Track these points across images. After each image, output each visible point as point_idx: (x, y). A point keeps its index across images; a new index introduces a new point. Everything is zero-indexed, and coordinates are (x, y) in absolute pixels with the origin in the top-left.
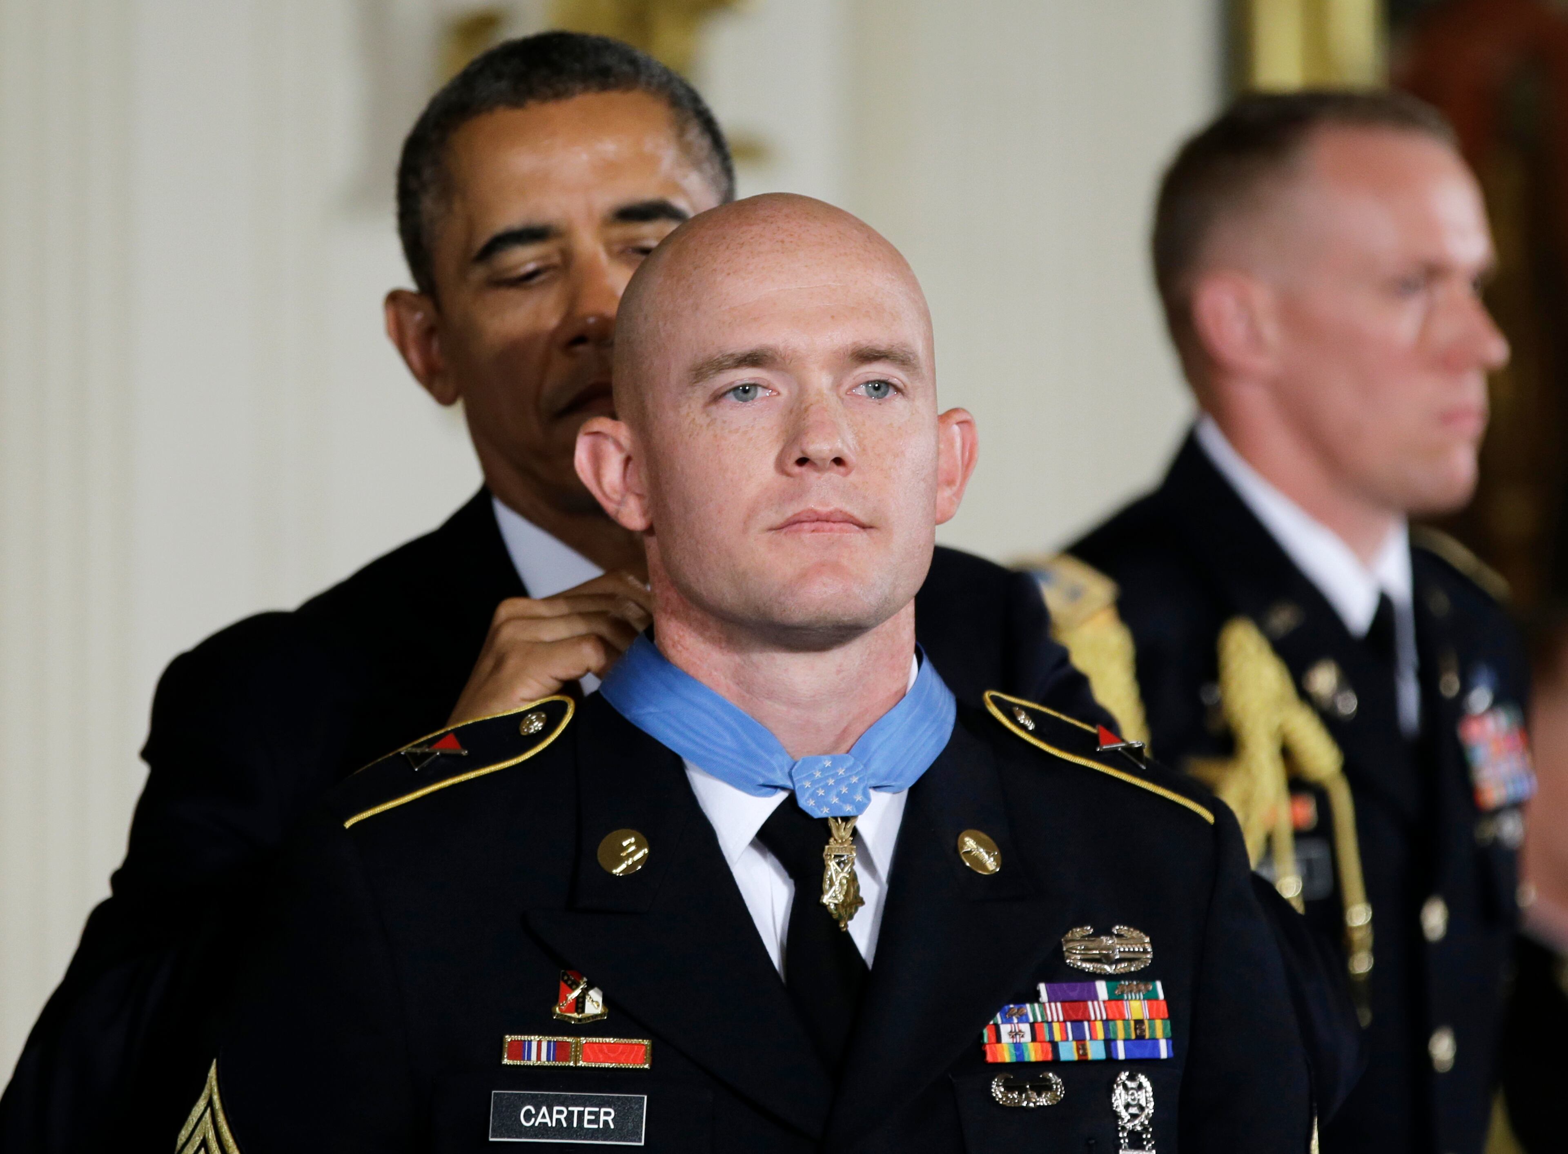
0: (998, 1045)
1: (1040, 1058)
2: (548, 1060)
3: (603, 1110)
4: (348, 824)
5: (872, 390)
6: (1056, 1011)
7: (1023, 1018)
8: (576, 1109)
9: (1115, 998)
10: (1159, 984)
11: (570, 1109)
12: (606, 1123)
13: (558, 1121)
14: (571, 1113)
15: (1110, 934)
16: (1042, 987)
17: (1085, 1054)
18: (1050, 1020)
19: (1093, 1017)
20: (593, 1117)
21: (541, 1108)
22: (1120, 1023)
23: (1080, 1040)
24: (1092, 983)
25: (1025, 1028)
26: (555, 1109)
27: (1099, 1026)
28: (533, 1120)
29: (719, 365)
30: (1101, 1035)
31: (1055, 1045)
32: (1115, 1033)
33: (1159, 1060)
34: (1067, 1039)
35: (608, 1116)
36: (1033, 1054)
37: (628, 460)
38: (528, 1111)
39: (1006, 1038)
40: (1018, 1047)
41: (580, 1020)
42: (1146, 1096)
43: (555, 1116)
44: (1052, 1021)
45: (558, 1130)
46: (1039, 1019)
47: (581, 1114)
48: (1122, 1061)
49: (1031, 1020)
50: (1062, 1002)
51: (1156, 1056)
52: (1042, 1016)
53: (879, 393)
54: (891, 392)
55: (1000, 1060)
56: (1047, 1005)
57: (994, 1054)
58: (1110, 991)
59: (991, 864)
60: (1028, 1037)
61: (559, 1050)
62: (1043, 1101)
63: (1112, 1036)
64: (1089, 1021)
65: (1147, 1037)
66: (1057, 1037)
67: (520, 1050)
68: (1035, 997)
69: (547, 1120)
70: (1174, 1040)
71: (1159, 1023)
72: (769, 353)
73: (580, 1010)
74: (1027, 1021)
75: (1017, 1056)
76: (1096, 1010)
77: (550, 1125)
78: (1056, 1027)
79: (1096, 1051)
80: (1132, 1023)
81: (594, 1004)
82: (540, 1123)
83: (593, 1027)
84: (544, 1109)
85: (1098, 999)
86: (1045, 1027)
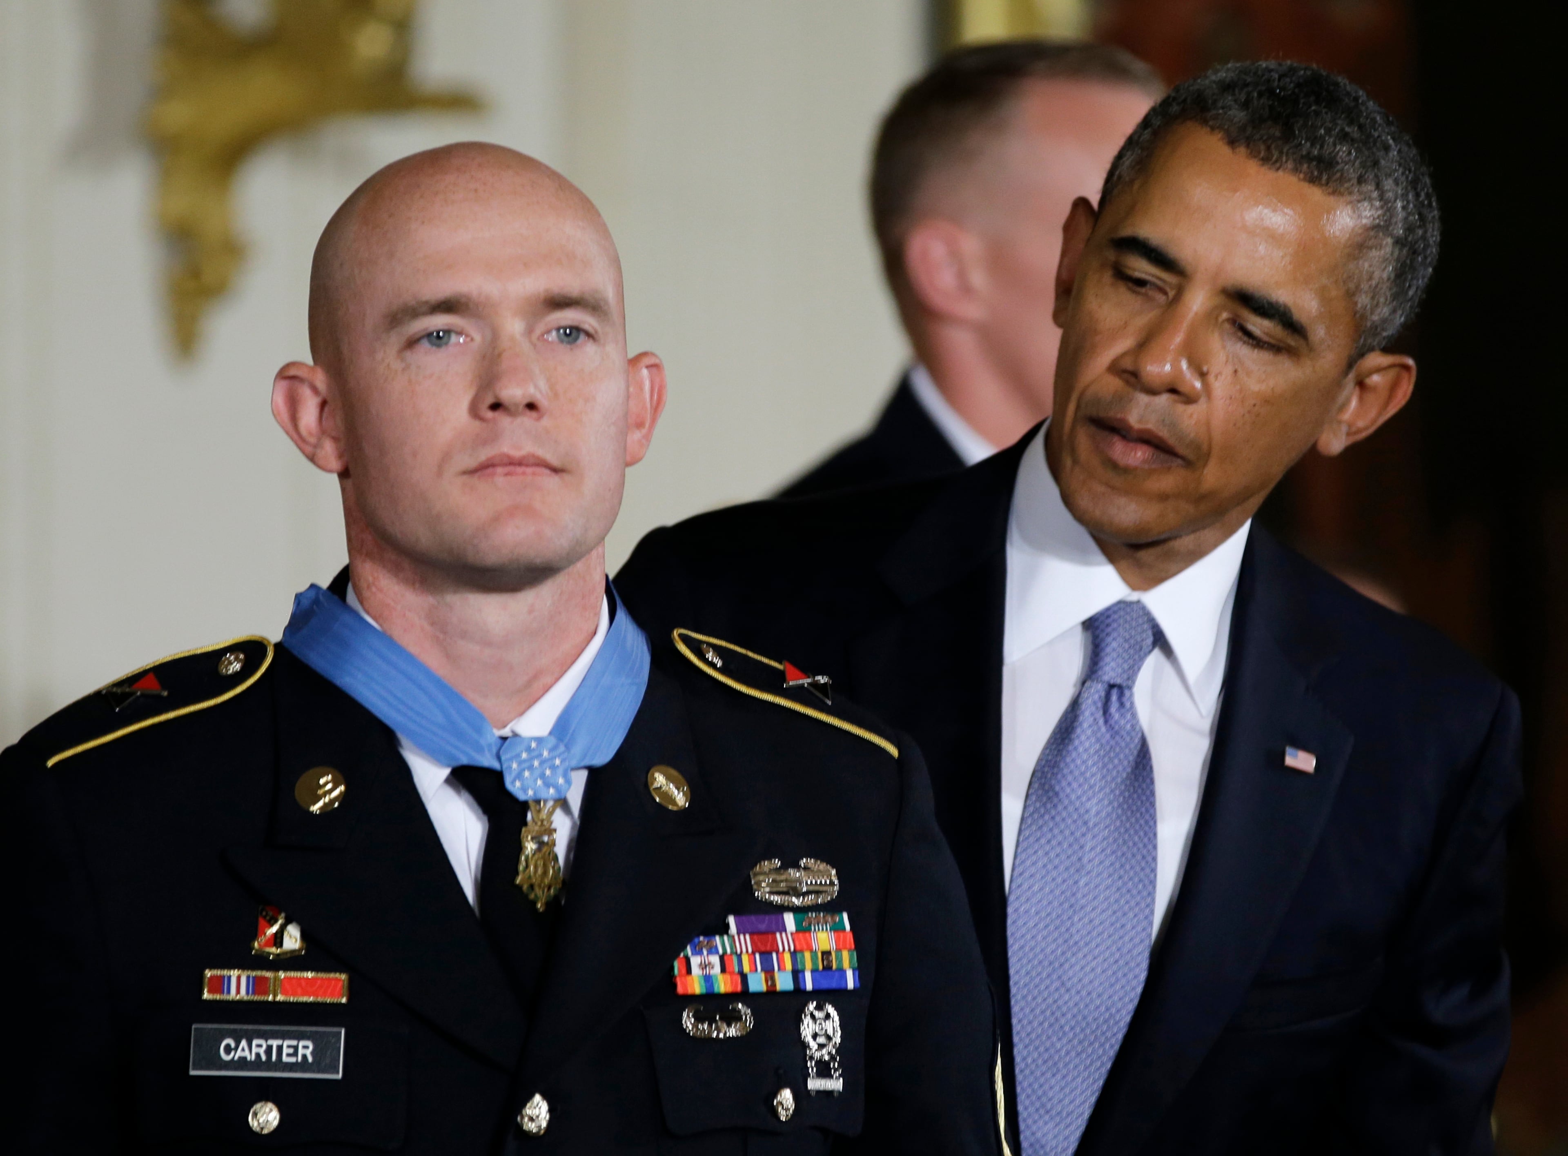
0: (689, 978)
1: (730, 989)
2: (248, 993)
3: (302, 1043)
4: (50, 763)
5: (563, 337)
6: (745, 943)
7: (712, 950)
8: (275, 1043)
9: (803, 929)
10: (845, 916)
11: (270, 1042)
12: (304, 1055)
13: (258, 1055)
14: (269, 1048)
15: (797, 866)
16: (731, 920)
17: (774, 984)
18: (739, 951)
19: (781, 948)
20: (291, 1050)
21: (240, 1042)
22: (807, 955)
23: (769, 971)
24: (780, 916)
25: (715, 960)
26: (255, 1042)
27: (787, 957)
28: (232, 1053)
29: (414, 311)
30: (789, 965)
31: (744, 977)
32: (804, 965)
33: (845, 990)
34: (756, 970)
35: (306, 1049)
36: (722, 985)
37: (323, 404)
38: (228, 1045)
39: (696, 970)
41: (278, 955)
42: (833, 1026)
43: (254, 1050)
44: (741, 953)
45: (257, 1064)
47: (280, 1048)
48: (810, 992)
49: (721, 951)
50: (751, 934)
51: (843, 986)
52: (731, 949)
53: (570, 339)
54: (582, 337)
55: (690, 992)
57: (685, 986)
58: (798, 923)
59: (680, 799)
60: (717, 969)
61: (258, 985)
62: (732, 1032)
63: (800, 967)
64: (777, 952)
65: (834, 967)
66: (746, 968)
67: (219, 985)
68: (724, 929)
69: (247, 1053)
70: (861, 970)
71: (845, 954)
72: (463, 300)
73: (278, 945)
74: (717, 953)
75: (707, 988)
76: (784, 941)
77: (249, 1059)
78: (745, 959)
79: (784, 982)
80: (820, 954)
81: (293, 939)
82: (240, 1058)
83: (291, 962)
84: (244, 1043)
85: (786, 931)
86: (735, 959)
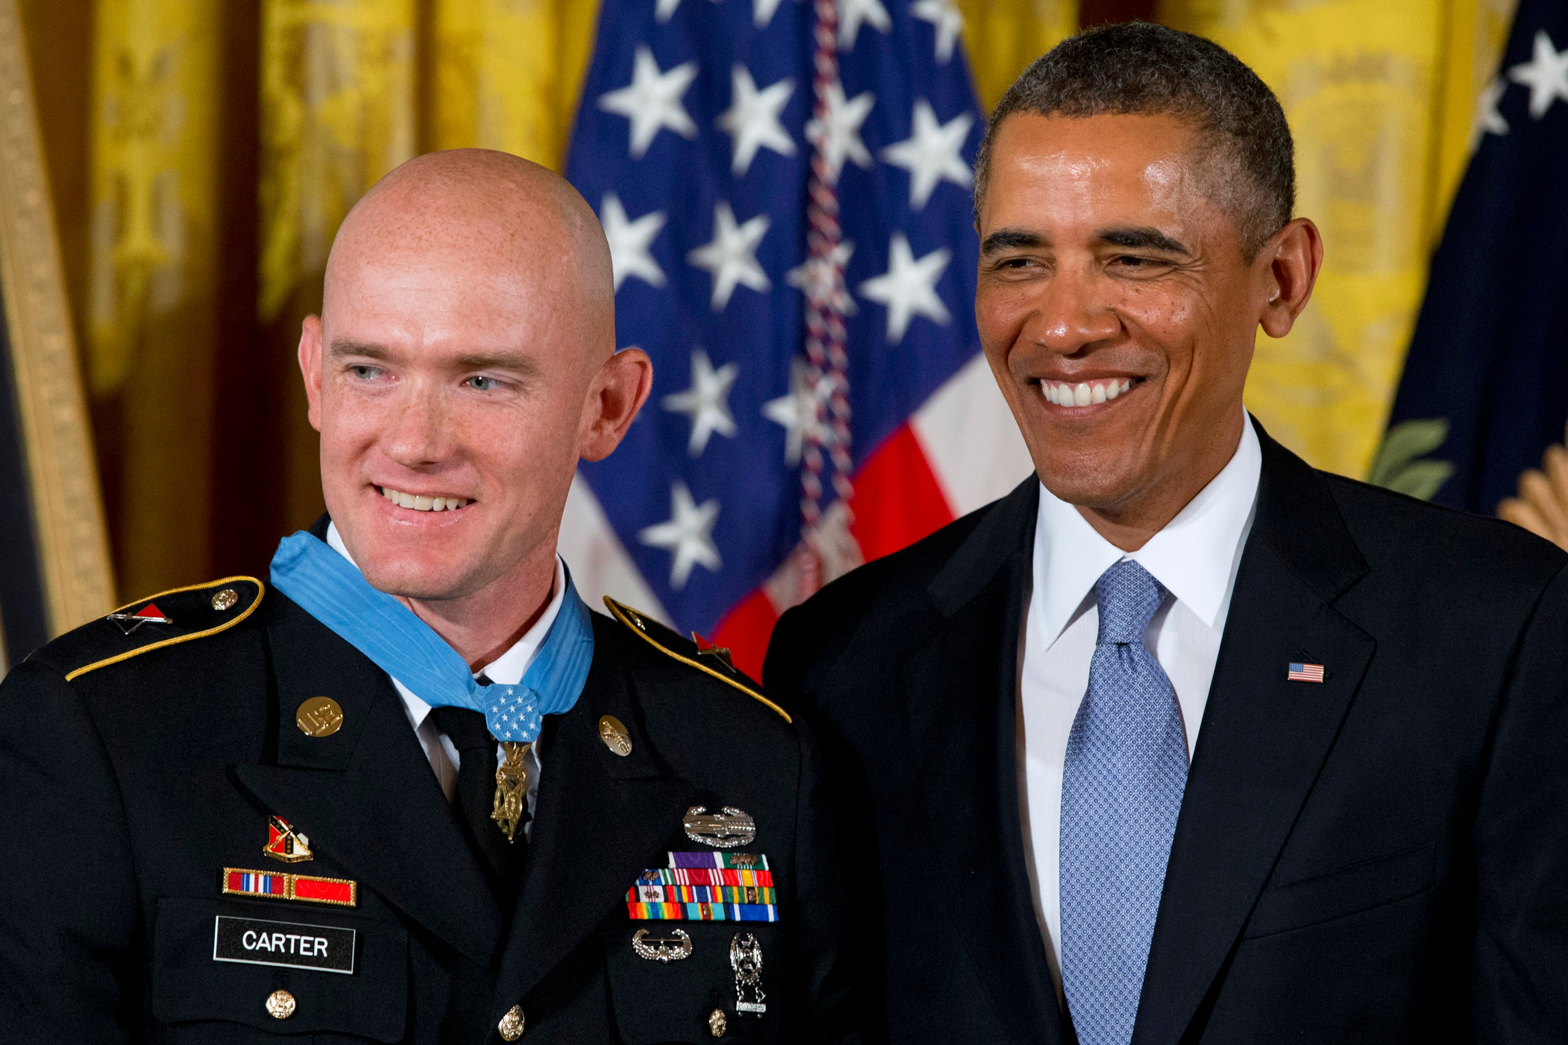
0: (638, 906)
1: (672, 917)
2: (265, 891)
3: (317, 940)
4: (68, 679)
6: (683, 877)
7: (657, 882)
8: (294, 938)
9: (730, 868)
10: (764, 858)
11: (288, 936)
12: (320, 951)
13: (277, 946)
14: (288, 941)
15: (720, 813)
16: (671, 855)
17: (709, 915)
18: (678, 884)
19: (713, 883)
20: (308, 946)
21: (261, 934)
22: (735, 890)
23: (703, 902)
24: (710, 855)
25: (659, 889)
26: (275, 935)
27: (719, 890)
28: (254, 945)
30: (720, 899)
31: (683, 906)
32: (733, 900)
33: (767, 924)
34: (693, 901)
35: (321, 945)
36: (666, 913)
38: (250, 936)
39: (644, 899)
40: (654, 905)
41: (289, 859)
42: (756, 954)
43: (274, 942)
44: (681, 885)
45: (276, 955)
46: (670, 883)
47: (297, 942)
49: (663, 883)
50: (688, 869)
51: (765, 920)
52: (672, 880)
55: (640, 917)
56: (675, 871)
57: (635, 912)
58: (726, 863)
59: (626, 749)
60: (661, 899)
61: (274, 884)
62: (675, 955)
63: (729, 901)
64: (710, 886)
65: (758, 902)
66: (685, 899)
67: (238, 882)
68: (665, 864)
69: (267, 945)
70: (780, 907)
71: (766, 891)
73: (289, 851)
74: (660, 884)
75: (654, 915)
76: (715, 877)
77: (269, 949)
78: (684, 890)
79: (717, 913)
80: (745, 890)
81: (301, 846)
82: (260, 949)
83: (302, 867)
84: (264, 935)
85: (716, 868)
86: (675, 890)
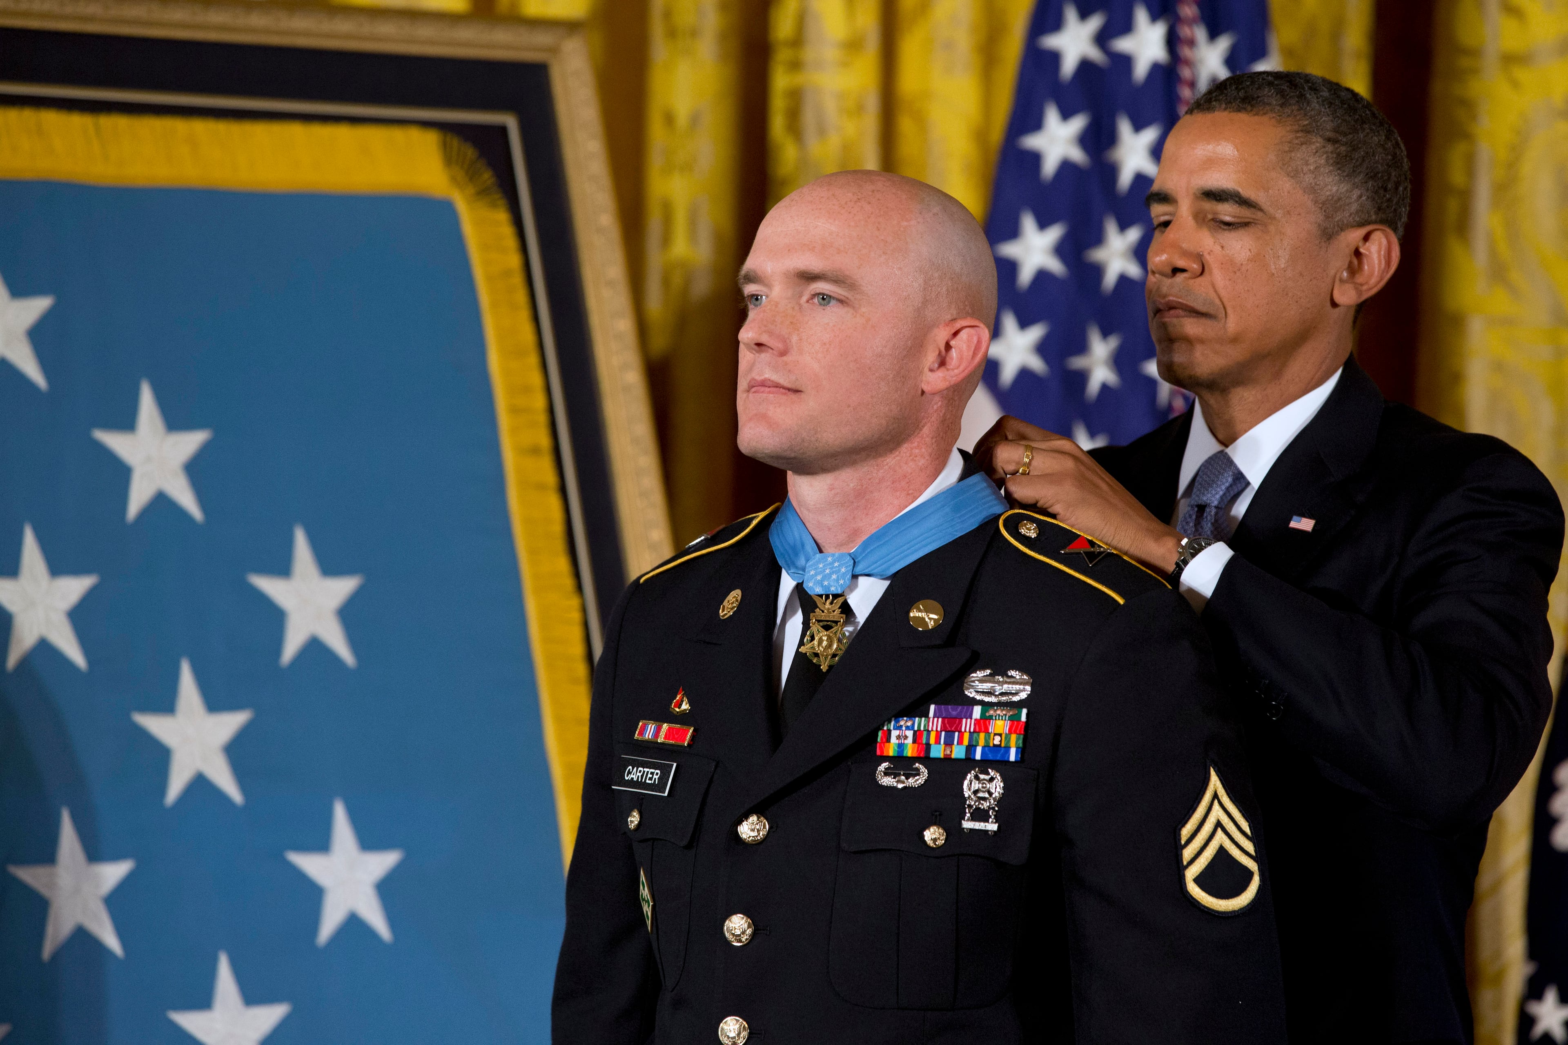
0: (887, 744)
1: (915, 755)
5: (821, 300)
6: (936, 724)
7: (910, 727)
8: (646, 770)
10: (1025, 711)
12: (655, 780)
13: (638, 778)
15: (1004, 674)
16: (932, 708)
17: (950, 754)
18: (930, 729)
19: (963, 730)
21: (634, 768)
22: (983, 736)
23: (949, 744)
24: (971, 707)
25: (910, 734)
27: (966, 736)
28: (629, 776)
30: (966, 742)
31: (928, 745)
32: (978, 742)
33: (1007, 761)
35: (657, 775)
36: (910, 751)
39: (894, 740)
40: (901, 746)
42: (996, 786)
43: (638, 774)
44: (932, 730)
46: (922, 728)
48: (977, 761)
49: (916, 728)
50: (943, 719)
51: (1006, 759)
52: (925, 727)
53: (825, 302)
55: (886, 754)
56: (931, 720)
57: (882, 750)
58: (983, 713)
60: (910, 740)
62: (910, 784)
63: (974, 743)
64: (960, 732)
66: (932, 741)
69: (634, 776)
73: (680, 707)
74: (913, 729)
75: (898, 752)
76: (967, 725)
78: (933, 735)
79: (958, 752)
80: (992, 735)
82: (631, 779)
85: (971, 719)
86: (925, 733)
